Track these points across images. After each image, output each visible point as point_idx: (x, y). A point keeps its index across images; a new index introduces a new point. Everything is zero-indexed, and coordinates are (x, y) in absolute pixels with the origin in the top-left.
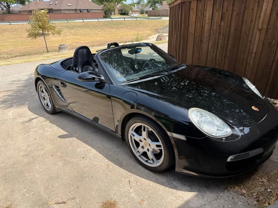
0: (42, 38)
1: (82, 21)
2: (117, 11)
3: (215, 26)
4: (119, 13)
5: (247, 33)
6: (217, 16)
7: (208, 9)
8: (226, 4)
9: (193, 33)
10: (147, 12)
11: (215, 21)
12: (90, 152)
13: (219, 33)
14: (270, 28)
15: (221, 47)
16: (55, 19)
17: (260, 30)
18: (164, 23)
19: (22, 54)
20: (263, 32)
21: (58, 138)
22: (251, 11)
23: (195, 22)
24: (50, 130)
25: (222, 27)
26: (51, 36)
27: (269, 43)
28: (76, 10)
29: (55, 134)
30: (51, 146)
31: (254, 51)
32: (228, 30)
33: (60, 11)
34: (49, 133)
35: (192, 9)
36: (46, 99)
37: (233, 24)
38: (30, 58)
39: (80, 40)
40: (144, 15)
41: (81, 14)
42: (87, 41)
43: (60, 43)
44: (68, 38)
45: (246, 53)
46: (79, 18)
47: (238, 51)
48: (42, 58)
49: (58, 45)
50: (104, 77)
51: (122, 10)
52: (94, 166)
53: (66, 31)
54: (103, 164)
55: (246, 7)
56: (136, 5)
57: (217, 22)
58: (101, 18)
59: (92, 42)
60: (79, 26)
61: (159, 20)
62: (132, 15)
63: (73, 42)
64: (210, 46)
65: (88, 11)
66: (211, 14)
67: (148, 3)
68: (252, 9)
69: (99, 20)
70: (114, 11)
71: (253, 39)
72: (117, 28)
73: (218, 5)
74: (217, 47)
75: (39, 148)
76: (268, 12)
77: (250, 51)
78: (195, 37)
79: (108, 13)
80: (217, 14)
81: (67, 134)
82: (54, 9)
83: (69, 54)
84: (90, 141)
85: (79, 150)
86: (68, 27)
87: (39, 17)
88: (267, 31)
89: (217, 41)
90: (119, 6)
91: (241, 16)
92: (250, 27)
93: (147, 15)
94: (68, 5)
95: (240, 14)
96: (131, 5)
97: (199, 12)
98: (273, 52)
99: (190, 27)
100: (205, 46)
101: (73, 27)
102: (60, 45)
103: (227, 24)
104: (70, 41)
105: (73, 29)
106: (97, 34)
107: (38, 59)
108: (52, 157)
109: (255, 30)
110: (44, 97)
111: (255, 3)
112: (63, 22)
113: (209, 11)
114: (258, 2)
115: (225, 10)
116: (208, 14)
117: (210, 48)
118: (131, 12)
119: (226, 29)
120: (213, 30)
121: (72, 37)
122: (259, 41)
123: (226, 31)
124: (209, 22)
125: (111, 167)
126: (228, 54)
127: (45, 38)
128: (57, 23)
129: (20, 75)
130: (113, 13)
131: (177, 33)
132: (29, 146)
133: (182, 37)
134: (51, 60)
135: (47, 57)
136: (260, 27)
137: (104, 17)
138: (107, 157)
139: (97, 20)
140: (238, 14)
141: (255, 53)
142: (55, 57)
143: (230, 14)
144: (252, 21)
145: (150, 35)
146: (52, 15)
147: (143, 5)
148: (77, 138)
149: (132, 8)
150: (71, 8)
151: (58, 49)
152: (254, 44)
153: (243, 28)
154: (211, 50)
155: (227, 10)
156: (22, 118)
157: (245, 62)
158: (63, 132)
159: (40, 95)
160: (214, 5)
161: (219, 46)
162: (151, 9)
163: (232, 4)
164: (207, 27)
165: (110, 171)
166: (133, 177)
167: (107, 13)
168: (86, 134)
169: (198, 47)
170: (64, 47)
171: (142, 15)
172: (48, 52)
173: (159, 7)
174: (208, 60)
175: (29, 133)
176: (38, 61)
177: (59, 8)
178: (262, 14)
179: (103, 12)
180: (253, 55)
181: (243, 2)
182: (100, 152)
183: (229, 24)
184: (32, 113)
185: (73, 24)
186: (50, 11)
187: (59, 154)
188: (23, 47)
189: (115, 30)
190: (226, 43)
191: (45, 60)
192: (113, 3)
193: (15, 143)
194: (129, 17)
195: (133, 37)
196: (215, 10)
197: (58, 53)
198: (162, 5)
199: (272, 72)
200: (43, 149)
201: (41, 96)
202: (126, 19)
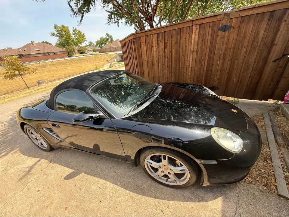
0: (19, 77)
1: (52, 61)
2: (76, 52)
3: (161, 52)
4: (79, 53)
5: (184, 55)
6: (162, 46)
7: (154, 42)
8: (166, 37)
9: (146, 59)
10: (98, 50)
11: (161, 49)
12: (107, 187)
13: (165, 57)
14: (199, 50)
15: (168, 66)
16: (27, 61)
17: (193, 52)
18: (111, 56)
19: (4, 93)
20: (195, 53)
21: (65, 181)
22: (185, 39)
23: (146, 52)
24: (53, 172)
25: (166, 53)
26: (28, 75)
27: (199, 60)
28: (44, 53)
29: (61, 176)
30: (60, 194)
31: (190, 66)
32: (171, 54)
33: (31, 55)
34: (53, 176)
35: (142, 43)
36: (39, 140)
37: (173, 50)
38: (12, 97)
39: (54, 74)
40: (96, 52)
41: (49, 56)
42: (60, 75)
43: (38, 79)
44: (44, 74)
45: (185, 68)
46: (49, 59)
47: (179, 68)
48: (24, 95)
49: (36, 81)
50: (103, 113)
51: (80, 51)
52: (118, 205)
53: (40, 70)
54: (126, 198)
55: (181, 37)
56: (89, 46)
57: (163, 49)
58: (66, 57)
59: (65, 75)
60: (50, 65)
61: (107, 55)
62: (88, 53)
63: (49, 77)
64: (160, 67)
65: (54, 53)
66: (157, 45)
67: (97, 44)
68: (185, 38)
69: (65, 59)
70: (75, 51)
71: (188, 59)
72: (80, 63)
73: (161, 37)
74: (165, 67)
75: (46, 204)
76: (196, 40)
77: (188, 67)
78: (148, 62)
79: (71, 53)
80: (161, 44)
81: (74, 171)
82: (24, 54)
83: (50, 87)
84: (100, 172)
85: (94, 188)
86: (41, 67)
87: (11, 61)
88: (197, 52)
89: (164, 63)
90: (77, 48)
91: (178, 44)
92: (185, 50)
93: (98, 52)
94: (36, 50)
95: (178, 42)
96: (85, 46)
97: (148, 44)
98: (203, 65)
99: (143, 56)
100: (156, 67)
101: (46, 66)
102: (38, 81)
103: (169, 50)
104: (46, 76)
105: (46, 67)
106: (67, 69)
107: (20, 97)
108: (66, 211)
109: (189, 53)
110: (36, 138)
111: (186, 33)
112: (36, 63)
113: (155, 42)
114: (189, 33)
115: (166, 41)
116: (155, 45)
117: (160, 68)
118: (87, 51)
119: (169, 54)
120: (160, 55)
121: (46, 73)
122: (192, 59)
123: (169, 55)
124: (156, 50)
125: (135, 199)
126: (173, 71)
127: (22, 77)
128: (30, 65)
129: (4, 115)
130: (74, 53)
131: (133, 61)
132: (32, 205)
133: (138, 63)
134: (33, 95)
135: (28, 93)
136: (192, 50)
137: (68, 56)
138: (126, 186)
139: (64, 59)
140: (176, 43)
141: (191, 67)
142: (37, 92)
143: (170, 43)
144: (186, 47)
145: (104, 65)
146: (24, 59)
147: (93, 46)
148: (86, 173)
149: (87, 49)
150: (40, 52)
151: (37, 84)
152: (190, 62)
153: (181, 52)
154: (161, 69)
155: (168, 41)
156: (15, 167)
157: (185, 74)
158: (68, 171)
159: (30, 137)
160: (158, 38)
161: (166, 66)
162: (100, 48)
163: (170, 36)
164: (155, 54)
165: (137, 205)
166: (163, 204)
167: (69, 53)
168: (93, 164)
169: (151, 68)
170: (43, 82)
171: (95, 52)
172: (29, 88)
173: (104, 46)
174: (160, 76)
175: (28, 185)
176: (20, 98)
177: (29, 53)
178: (193, 41)
179: (67, 53)
180: (190, 69)
181: (179, 34)
182: (116, 184)
183: (171, 50)
184: (26, 157)
185: (44, 64)
186: (21, 56)
187: (74, 203)
188: (3, 87)
189: (79, 64)
190: (170, 63)
191: (27, 96)
192: (73, 46)
193: (11, 207)
194: (86, 54)
195: (93, 67)
196: (159, 42)
197: (38, 88)
198: (106, 45)
199: (204, 78)
200: (52, 203)
201: (32, 138)
202: (85, 56)
